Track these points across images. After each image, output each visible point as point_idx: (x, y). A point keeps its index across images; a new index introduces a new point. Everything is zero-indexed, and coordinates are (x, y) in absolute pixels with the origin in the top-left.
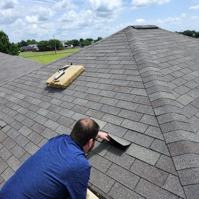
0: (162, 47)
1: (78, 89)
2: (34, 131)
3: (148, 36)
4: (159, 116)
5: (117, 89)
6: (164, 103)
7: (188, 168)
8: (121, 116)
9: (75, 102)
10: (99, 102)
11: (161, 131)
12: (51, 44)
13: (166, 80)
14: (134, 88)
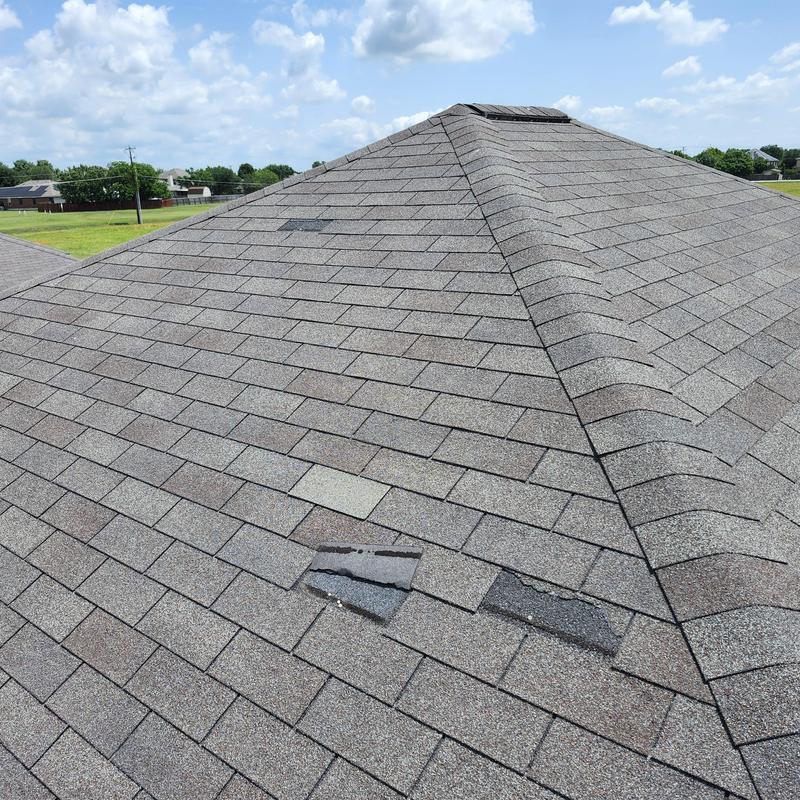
0: (591, 191)
1: (253, 350)
2: (58, 529)
3: (536, 146)
4: (610, 457)
5: (423, 349)
6: (626, 403)
7: (756, 669)
8: (448, 460)
9: (244, 404)
10: (351, 403)
11: (625, 516)
12: (119, 180)
13: (622, 315)
14: (496, 344)
